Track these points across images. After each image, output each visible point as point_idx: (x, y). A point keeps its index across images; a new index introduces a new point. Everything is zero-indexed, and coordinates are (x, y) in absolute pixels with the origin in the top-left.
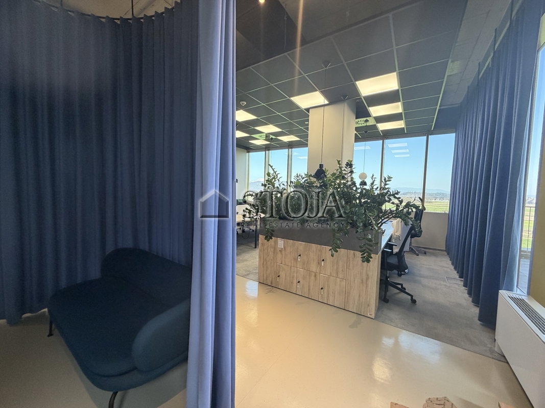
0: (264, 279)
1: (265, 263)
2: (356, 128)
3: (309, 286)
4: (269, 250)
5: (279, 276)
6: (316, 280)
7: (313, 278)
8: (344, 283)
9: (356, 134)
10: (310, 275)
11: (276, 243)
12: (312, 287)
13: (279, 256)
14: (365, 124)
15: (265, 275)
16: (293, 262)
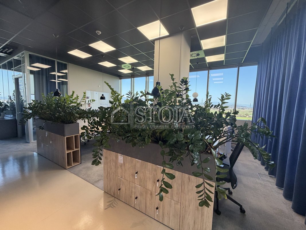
0: (108, 189)
1: (108, 175)
2: (191, 60)
3: (146, 204)
4: (111, 164)
5: (119, 189)
6: (152, 198)
7: (149, 196)
8: (178, 206)
9: (190, 65)
10: (146, 193)
11: (117, 157)
12: (148, 204)
13: (120, 170)
14: (197, 57)
15: (109, 186)
16: (131, 177)
